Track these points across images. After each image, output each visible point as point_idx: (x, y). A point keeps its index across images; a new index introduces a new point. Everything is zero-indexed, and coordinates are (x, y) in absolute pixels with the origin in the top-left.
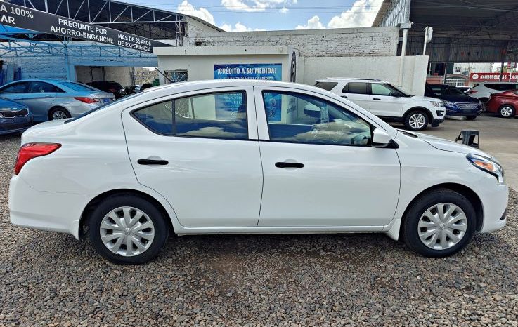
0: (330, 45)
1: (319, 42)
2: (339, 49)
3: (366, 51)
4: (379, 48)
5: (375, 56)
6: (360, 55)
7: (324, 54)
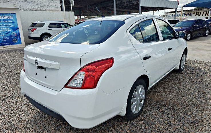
0: (30, 5)
1: (23, 3)
2: (34, 7)
3: (48, 9)
4: (53, 7)
5: (52, 11)
6: (45, 10)
7: (28, 9)
